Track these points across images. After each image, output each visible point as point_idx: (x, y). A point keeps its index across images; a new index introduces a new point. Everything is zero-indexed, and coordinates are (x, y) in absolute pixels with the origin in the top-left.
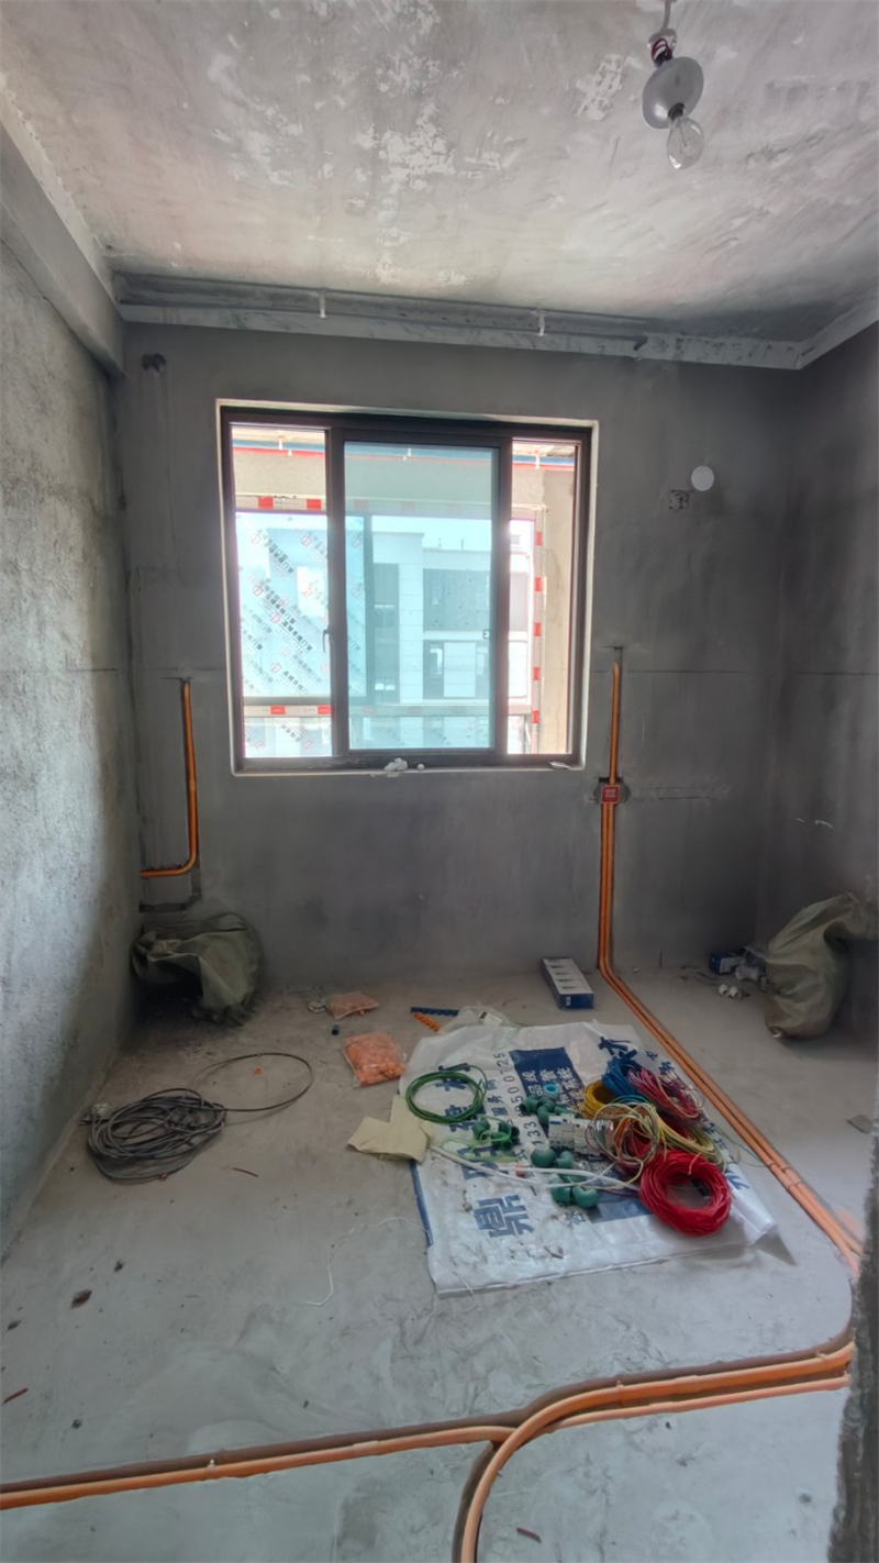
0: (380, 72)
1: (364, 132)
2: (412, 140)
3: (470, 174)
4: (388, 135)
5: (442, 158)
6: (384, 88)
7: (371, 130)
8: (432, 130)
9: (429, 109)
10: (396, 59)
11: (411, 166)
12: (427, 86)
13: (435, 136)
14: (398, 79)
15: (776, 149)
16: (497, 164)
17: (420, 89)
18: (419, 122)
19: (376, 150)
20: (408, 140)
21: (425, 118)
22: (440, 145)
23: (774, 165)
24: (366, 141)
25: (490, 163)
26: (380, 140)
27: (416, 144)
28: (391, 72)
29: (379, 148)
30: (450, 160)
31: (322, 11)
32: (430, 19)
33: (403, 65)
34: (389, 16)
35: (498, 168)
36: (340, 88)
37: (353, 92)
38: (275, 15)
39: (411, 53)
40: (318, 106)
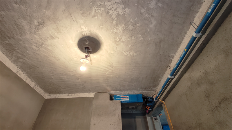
0: (124, 29)
1: (128, 13)
2: (117, 13)
3: (101, 4)
4: (122, 13)
5: (109, 8)
6: (123, 25)
7: (126, 14)
10: (122, 32)
11: (116, 3)
13: (112, 15)
14: (121, 28)
16: (96, 9)
18: (116, 18)
19: (125, 8)
20: (118, 12)
21: (115, 19)
22: (110, 12)
24: (127, 10)
25: (98, 9)
27: (116, 12)
28: (122, 29)
29: (124, 8)
30: (107, 7)
31: (133, 37)
32: (117, 39)
33: (120, 31)
34: (123, 38)
35: (95, 7)
36: (132, 24)
37: (129, 23)
38: (140, 36)
39: (119, 33)
40: (136, 19)
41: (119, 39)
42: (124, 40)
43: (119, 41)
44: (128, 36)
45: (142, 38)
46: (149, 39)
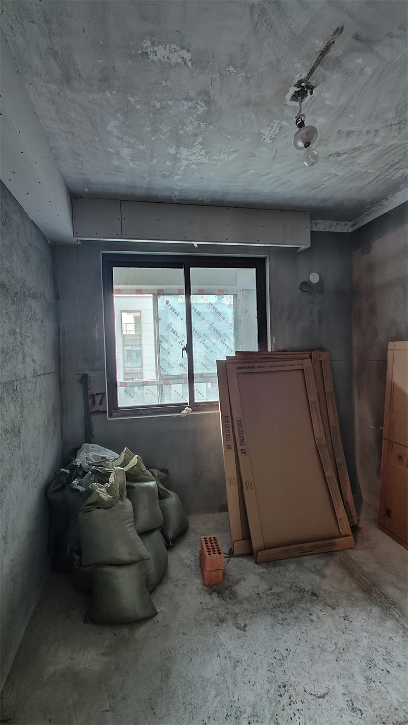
0: (180, 127)
1: (172, 148)
2: (191, 150)
3: (215, 162)
4: (181, 149)
5: (204, 157)
6: (181, 132)
7: (174, 147)
8: (201, 147)
9: (200, 139)
10: (187, 122)
11: (190, 160)
12: (200, 132)
13: (201, 149)
14: (188, 129)
15: (341, 153)
17: (196, 132)
18: (195, 144)
19: (175, 155)
20: (189, 150)
21: (198, 143)
22: (203, 152)
23: (340, 158)
24: (172, 151)
25: (224, 159)
26: (178, 150)
27: (193, 152)
28: (185, 127)
29: (177, 153)
30: (207, 158)
31: (158, 105)
32: (203, 109)
33: (190, 124)
34: (185, 108)
35: (227, 160)
36: (163, 133)
37: (168, 134)
38: (138, 107)
39: (194, 120)
40: (153, 139)
41: (199, 107)
42: (185, 103)
43: (197, 103)
44: (171, 112)
45: (132, 100)
46: (109, 95)
